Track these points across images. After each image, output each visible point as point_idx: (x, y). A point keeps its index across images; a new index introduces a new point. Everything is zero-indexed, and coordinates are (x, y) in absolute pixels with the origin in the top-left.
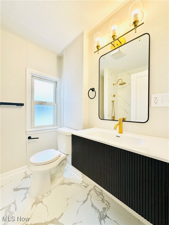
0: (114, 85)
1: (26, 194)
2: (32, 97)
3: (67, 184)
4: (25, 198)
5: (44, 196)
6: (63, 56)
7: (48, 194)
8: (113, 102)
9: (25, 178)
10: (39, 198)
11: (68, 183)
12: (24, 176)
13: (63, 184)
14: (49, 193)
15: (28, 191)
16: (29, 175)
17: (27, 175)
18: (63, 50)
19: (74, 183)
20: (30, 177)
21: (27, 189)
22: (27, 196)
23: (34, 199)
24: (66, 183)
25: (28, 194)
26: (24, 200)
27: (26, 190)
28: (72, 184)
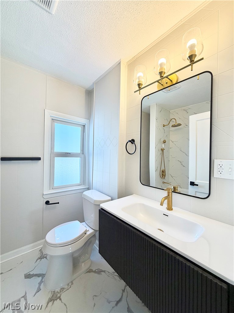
0: (164, 126)
1: (40, 284)
2: (52, 147)
3: (95, 272)
4: (39, 290)
5: (63, 288)
6: (94, 91)
7: (69, 287)
8: (162, 150)
9: (40, 258)
10: (56, 291)
11: (97, 271)
12: (39, 256)
13: (90, 271)
14: (70, 284)
15: (43, 280)
16: (45, 255)
17: (42, 253)
18: (94, 84)
19: (104, 271)
20: (46, 258)
21: (42, 275)
22: (41, 287)
23: (50, 293)
24: (94, 270)
25: (42, 284)
26: (37, 293)
27: (40, 278)
28: (102, 273)
